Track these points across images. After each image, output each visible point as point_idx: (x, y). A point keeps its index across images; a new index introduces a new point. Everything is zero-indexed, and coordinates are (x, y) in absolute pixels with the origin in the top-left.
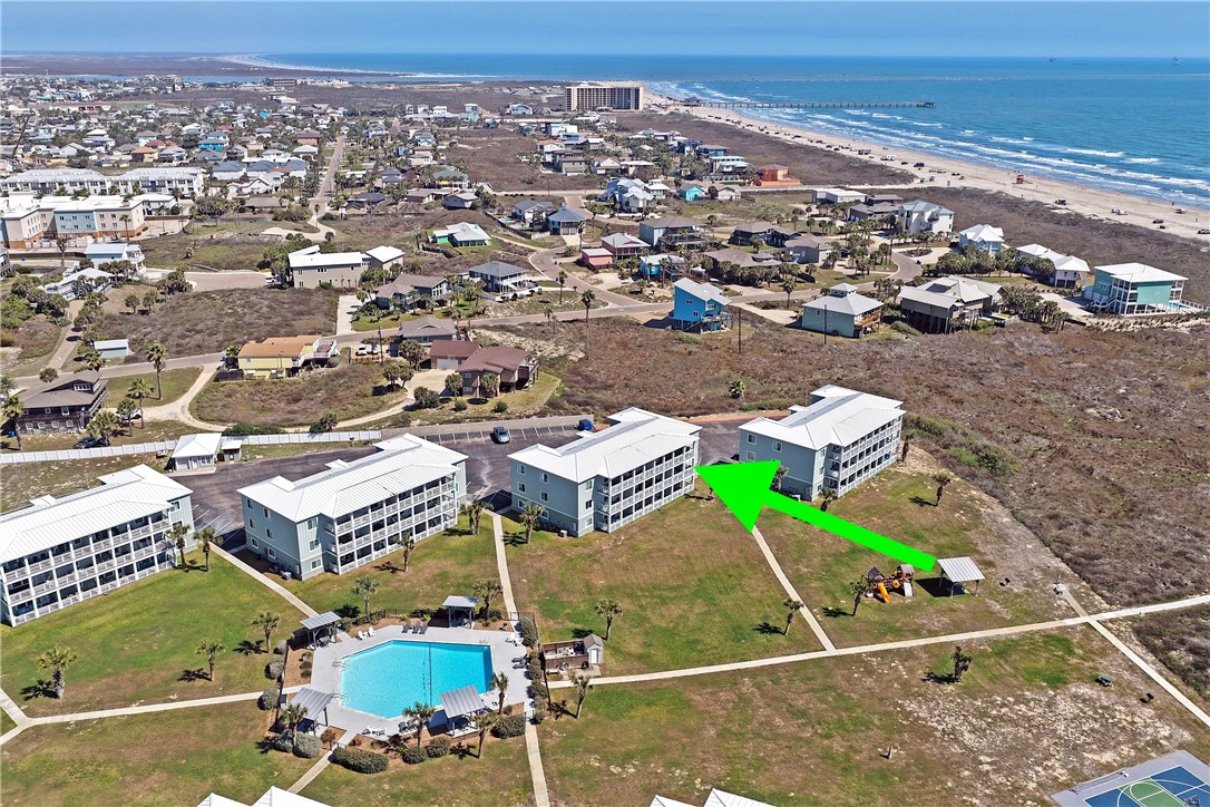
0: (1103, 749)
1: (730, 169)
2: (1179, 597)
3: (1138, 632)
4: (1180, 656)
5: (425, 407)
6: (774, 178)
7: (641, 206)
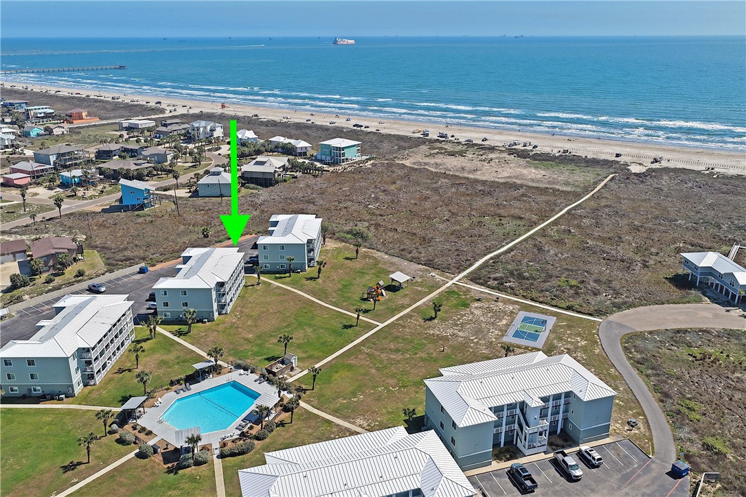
0: (501, 320)
1: (42, 115)
2: (471, 265)
3: (472, 280)
4: (491, 283)
5: (21, 287)
6: (81, 118)
7: (7, 144)
